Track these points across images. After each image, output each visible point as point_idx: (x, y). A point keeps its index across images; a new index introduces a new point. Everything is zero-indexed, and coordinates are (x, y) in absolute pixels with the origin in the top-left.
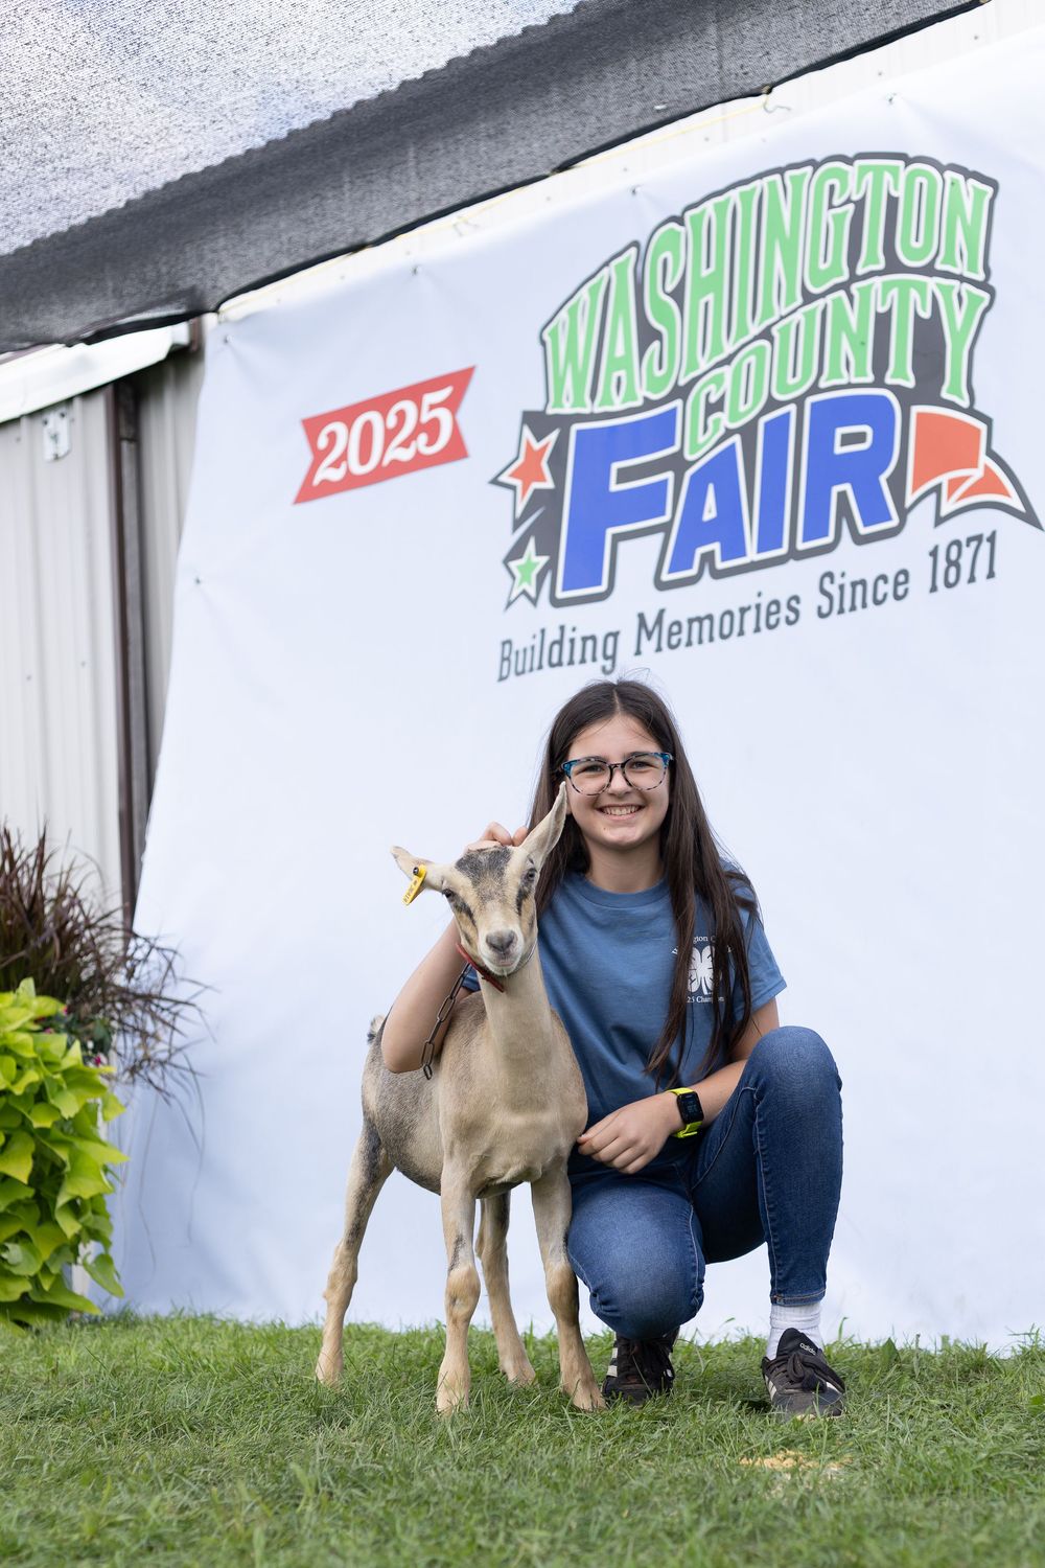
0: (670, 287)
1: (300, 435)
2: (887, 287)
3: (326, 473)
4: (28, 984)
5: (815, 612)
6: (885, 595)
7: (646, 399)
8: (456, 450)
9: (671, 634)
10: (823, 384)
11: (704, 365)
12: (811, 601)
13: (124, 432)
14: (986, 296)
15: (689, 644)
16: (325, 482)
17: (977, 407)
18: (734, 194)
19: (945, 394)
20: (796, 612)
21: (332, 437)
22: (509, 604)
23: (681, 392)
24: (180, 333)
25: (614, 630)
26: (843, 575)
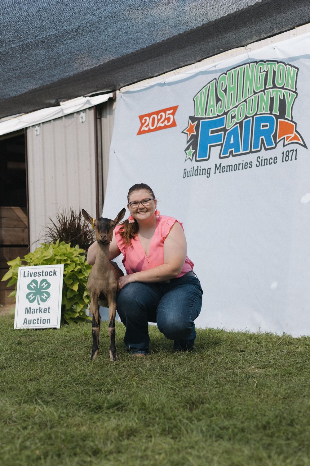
0: (223, 89)
1: (138, 119)
2: (273, 91)
3: (144, 128)
4: (77, 246)
5: (256, 165)
6: (272, 162)
7: (217, 114)
8: (174, 124)
9: (222, 169)
10: (258, 113)
11: (231, 108)
12: (255, 163)
13: (98, 117)
14: (296, 95)
15: (227, 171)
16: (144, 130)
17: (293, 120)
18: (238, 68)
19: (286, 117)
20: (251, 165)
21: (146, 120)
22: (186, 160)
24: (111, 95)
25: (210, 168)
26: (262, 157)
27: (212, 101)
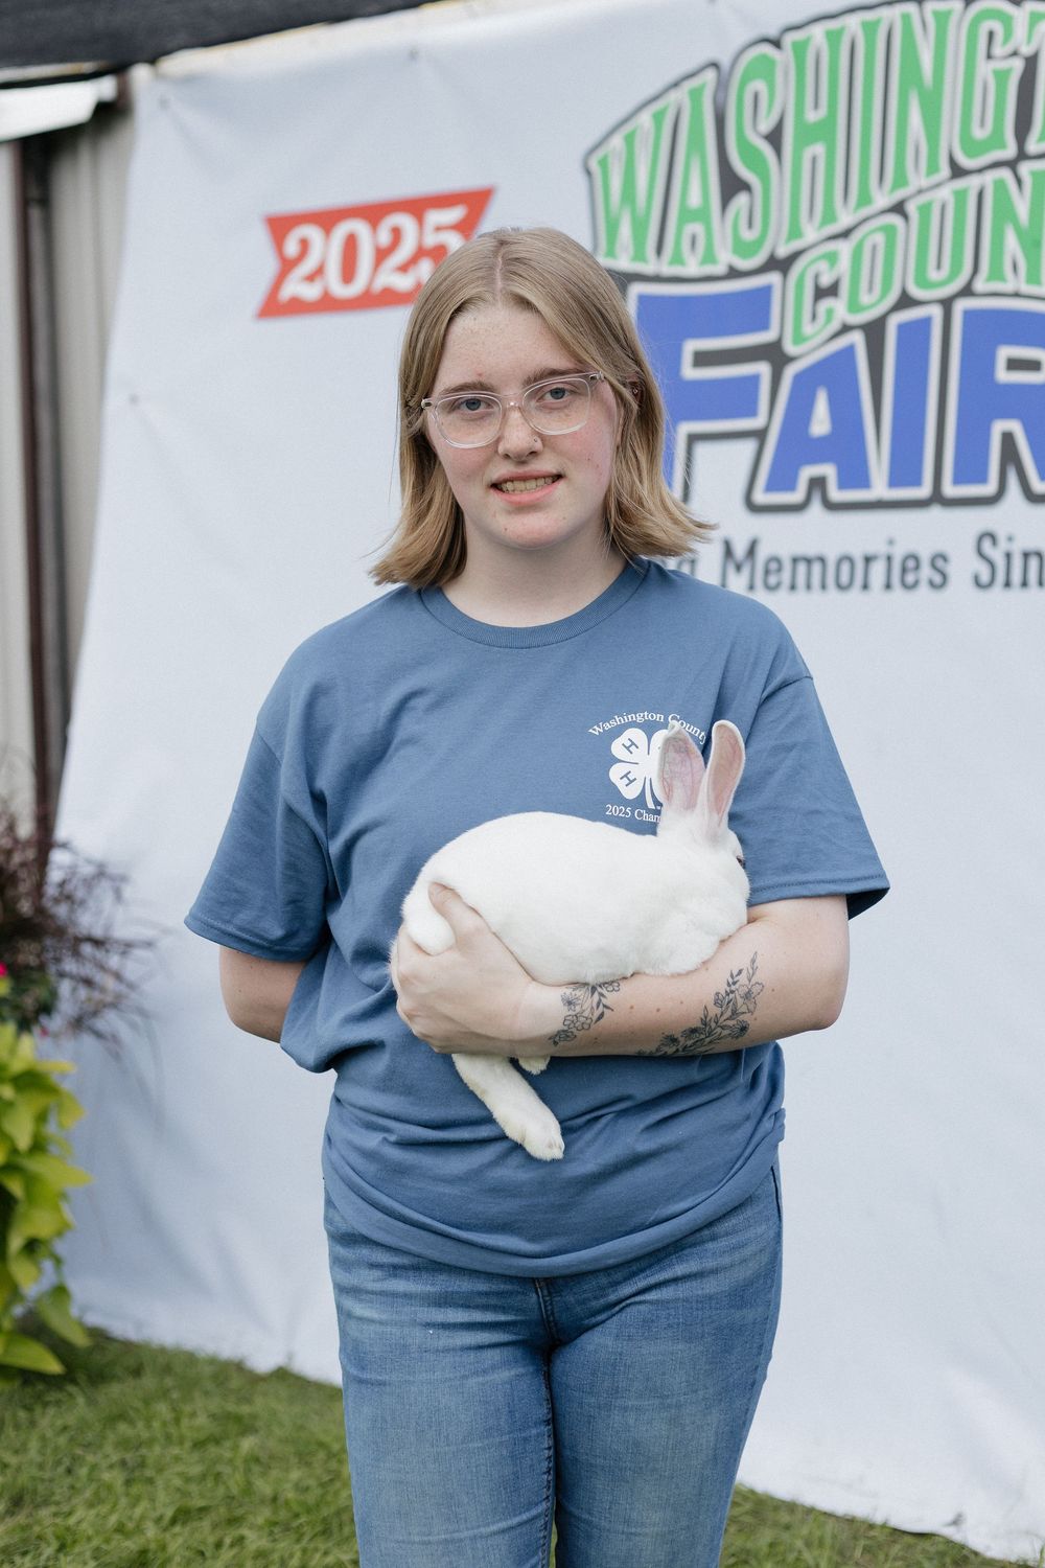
0: (766, 125)
1: (261, 237)
3: (294, 287)
5: (970, 582)
7: (728, 265)
9: (767, 572)
11: (811, 234)
12: (965, 564)
13: (34, 192)
15: (793, 588)
16: (294, 299)
18: (851, 23)
20: (944, 576)
21: (305, 244)
23: (780, 265)
24: (105, 89)
26: (1010, 539)
27: (698, 185)
